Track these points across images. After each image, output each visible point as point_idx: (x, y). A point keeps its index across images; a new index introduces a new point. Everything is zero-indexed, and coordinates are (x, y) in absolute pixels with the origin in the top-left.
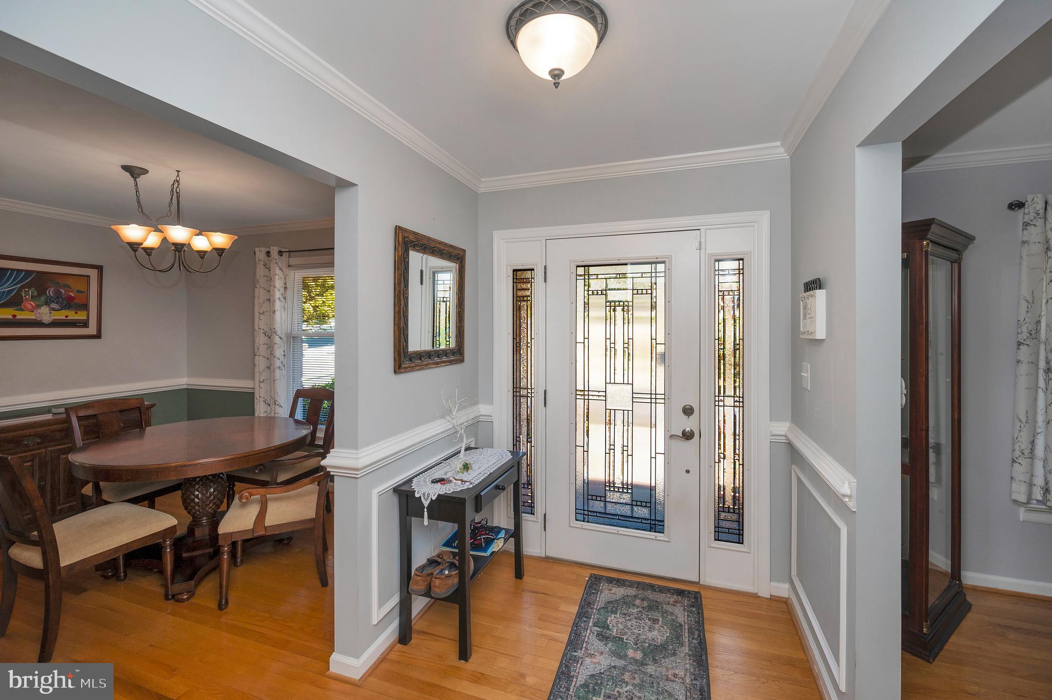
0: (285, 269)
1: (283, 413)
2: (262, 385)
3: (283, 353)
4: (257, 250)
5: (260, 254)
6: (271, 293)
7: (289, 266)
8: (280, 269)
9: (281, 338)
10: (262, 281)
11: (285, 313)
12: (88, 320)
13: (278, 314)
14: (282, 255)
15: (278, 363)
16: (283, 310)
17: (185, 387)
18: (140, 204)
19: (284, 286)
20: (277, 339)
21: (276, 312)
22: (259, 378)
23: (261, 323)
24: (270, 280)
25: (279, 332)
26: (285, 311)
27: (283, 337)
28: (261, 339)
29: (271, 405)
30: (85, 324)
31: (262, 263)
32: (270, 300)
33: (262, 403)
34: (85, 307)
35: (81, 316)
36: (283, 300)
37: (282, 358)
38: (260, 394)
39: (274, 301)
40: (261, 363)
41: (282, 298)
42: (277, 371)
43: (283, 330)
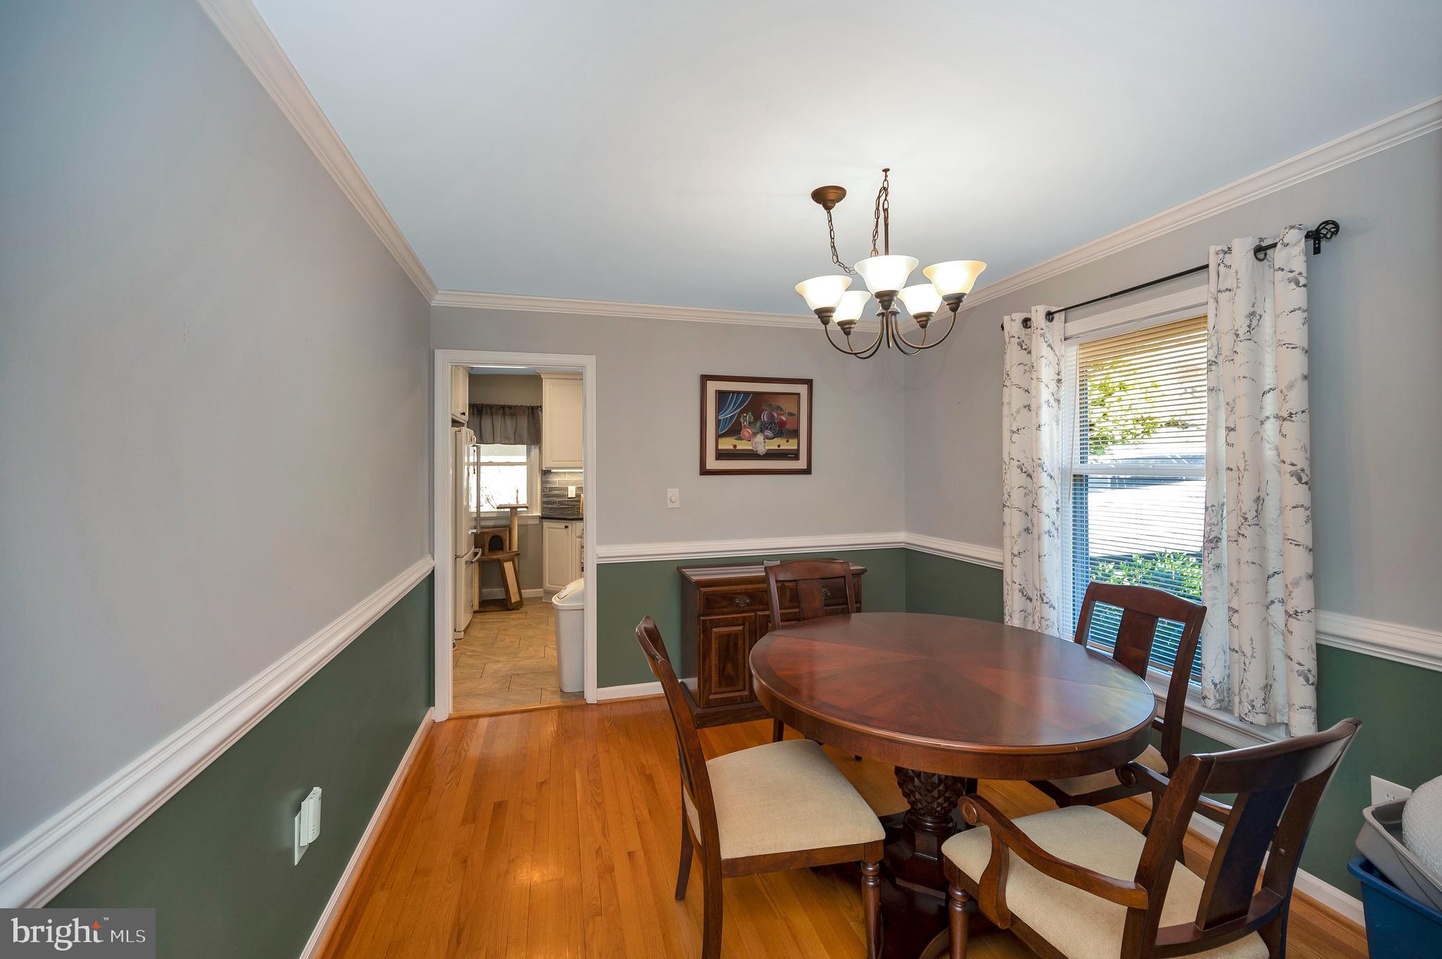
0: (1057, 345)
1: (1056, 620)
2: (1016, 560)
3: (1055, 506)
4: (1006, 319)
5: (1013, 325)
6: (1033, 392)
7: (1065, 339)
8: (1049, 346)
9: (1051, 477)
10: (1016, 374)
11: (1058, 429)
12: (798, 450)
13: (1045, 431)
14: (1053, 318)
15: (1046, 524)
16: (1054, 424)
17: (903, 545)
18: (835, 249)
19: (1057, 377)
20: (1044, 479)
21: (1043, 428)
22: (1012, 549)
23: (1012, 449)
24: (1030, 368)
25: (1047, 466)
26: (1058, 424)
27: (1056, 474)
28: (1013, 478)
29: (1034, 600)
30: (795, 455)
31: (1015, 341)
32: (1029, 406)
33: (1017, 595)
34: (795, 433)
35: (790, 445)
36: (1054, 404)
37: (1053, 513)
38: (1013, 576)
39: (1039, 407)
40: (1014, 520)
41: (1052, 401)
42: (1046, 538)
43: (1056, 462)
